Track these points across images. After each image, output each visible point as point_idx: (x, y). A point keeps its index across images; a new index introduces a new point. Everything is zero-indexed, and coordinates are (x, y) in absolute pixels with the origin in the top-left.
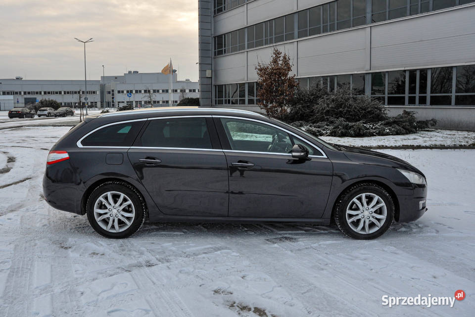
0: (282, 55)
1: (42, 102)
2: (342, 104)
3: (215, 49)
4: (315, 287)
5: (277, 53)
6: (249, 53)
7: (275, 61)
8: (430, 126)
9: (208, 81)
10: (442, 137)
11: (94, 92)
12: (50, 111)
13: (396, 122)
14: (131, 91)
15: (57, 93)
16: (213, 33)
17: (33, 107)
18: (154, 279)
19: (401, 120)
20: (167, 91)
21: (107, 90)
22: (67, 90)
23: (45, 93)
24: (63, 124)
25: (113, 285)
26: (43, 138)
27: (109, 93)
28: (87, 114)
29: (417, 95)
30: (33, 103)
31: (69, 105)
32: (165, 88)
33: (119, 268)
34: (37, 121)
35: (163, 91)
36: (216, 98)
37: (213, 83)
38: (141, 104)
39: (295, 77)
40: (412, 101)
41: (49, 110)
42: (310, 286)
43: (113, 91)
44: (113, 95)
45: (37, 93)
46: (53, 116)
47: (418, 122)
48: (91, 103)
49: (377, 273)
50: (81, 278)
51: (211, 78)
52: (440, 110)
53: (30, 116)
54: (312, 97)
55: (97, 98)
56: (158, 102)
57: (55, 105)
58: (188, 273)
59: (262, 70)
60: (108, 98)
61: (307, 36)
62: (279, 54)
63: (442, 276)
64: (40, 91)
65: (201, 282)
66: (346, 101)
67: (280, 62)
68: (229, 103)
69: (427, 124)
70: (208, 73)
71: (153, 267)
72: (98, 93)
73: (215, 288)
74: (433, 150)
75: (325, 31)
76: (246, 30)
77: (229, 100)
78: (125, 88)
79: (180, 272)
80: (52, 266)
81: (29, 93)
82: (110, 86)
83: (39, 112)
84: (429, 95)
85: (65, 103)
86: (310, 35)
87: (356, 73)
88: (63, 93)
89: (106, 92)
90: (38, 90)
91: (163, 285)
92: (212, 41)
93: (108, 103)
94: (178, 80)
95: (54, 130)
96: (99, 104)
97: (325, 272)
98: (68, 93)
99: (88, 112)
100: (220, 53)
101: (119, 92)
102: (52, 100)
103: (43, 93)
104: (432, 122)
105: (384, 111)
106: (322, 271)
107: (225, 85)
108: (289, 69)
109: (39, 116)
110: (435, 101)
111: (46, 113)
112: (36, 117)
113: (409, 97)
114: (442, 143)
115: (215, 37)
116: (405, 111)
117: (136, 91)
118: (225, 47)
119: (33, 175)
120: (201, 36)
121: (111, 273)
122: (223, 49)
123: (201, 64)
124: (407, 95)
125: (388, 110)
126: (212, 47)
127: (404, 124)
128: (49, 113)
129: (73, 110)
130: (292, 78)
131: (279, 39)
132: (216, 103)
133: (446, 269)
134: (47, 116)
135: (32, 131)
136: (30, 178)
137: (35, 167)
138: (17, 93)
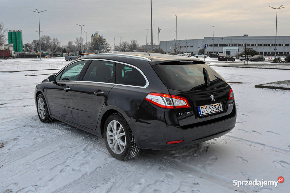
41: (248, 56)
45: (253, 45)
46: (250, 60)
53: (232, 60)
57: (254, 54)
90: (254, 43)
98: (261, 45)
103: (257, 45)
111: (246, 58)
138: (240, 45)
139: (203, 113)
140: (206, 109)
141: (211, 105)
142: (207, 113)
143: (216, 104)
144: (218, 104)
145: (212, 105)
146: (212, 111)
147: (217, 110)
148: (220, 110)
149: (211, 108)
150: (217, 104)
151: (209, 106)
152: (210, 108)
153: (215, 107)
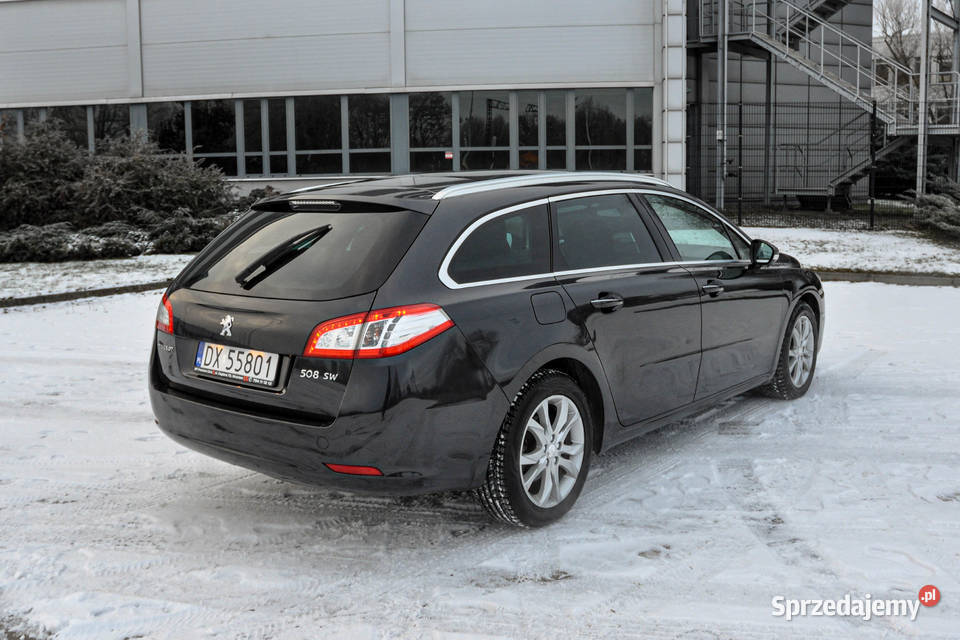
29: (266, 153)
84: (291, 153)
87: (103, 101)
110: (305, 167)
113: (247, 158)
124: (241, 154)
139: (205, 364)
140: (218, 356)
141: (237, 350)
142: (215, 368)
143: (255, 353)
144: (265, 355)
145: (242, 350)
146: (232, 371)
147: (251, 375)
148: (262, 376)
149: (235, 359)
150: (262, 353)
151: (231, 351)
152: (230, 358)
153: (248, 362)
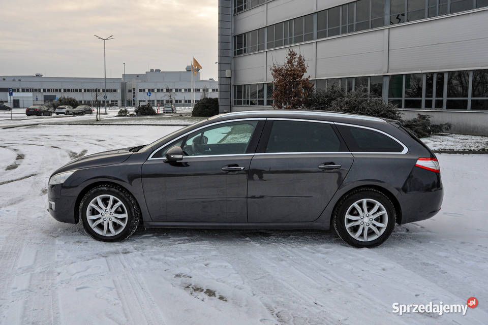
0: (298, 56)
1: (60, 100)
2: (355, 107)
3: (235, 49)
4: (269, 275)
5: (293, 55)
6: (268, 53)
7: (290, 62)
8: (444, 130)
9: (228, 81)
10: (454, 142)
11: (115, 91)
12: (69, 109)
13: (409, 126)
14: (153, 90)
15: (77, 91)
16: (233, 32)
17: (52, 104)
18: (126, 264)
19: (414, 123)
20: (190, 90)
21: (128, 88)
22: (87, 88)
23: (65, 90)
24: (78, 123)
25: (88, 268)
26: (56, 136)
27: (130, 91)
28: (106, 113)
29: (434, 99)
30: (51, 100)
31: (88, 103)
32: (187, 88)
33: (97, 254)
34: (55, 119)
35: (186, 90)
36: (235, 98)
37: (232, 84)
38: (163, 103)
39: (310, 79)
40: (429, 105)
41: (67, 108)
42: (264, 274)
43: (134, 89)
44: (134, 93)
45: (57, 90)
46: (71, 114)
47: (433, 126)
48: (112, 101)
49: (332, 265)
50: (61, 262)
51: (231, 78)
52: (456, 114)
53: (48, 114)
54: (327, 99)
55: (118, 96)
56: (180, 101)
57: (73, 103)
58: (158, 260)
59: (277, 72)
60: (129, 96)
61: (326, 37)
62: (294, 55)
63: (391, 269)
64: (60, 88)
65: (167, 267)
66: (360, 103)
67: (296, 64)
68: (248, 104)
69: (441, 129)
70: (228, 73)
71: (128, 254)
72: (119, 91)
73: (178, 272)
74: (442, 154)
75: (344, 32)
76: (266, 29)
77: (248, 101)
78: (147, 86)
79: (151, 259)
80: (38, 251)
81: (48, 90)
82: (131, 84)
83: (57, 110)
84: (445, 99)
85: (85, 101)
86: (329, 36)
87: (373, 75)
88: (83, 91)
89: (127, 91)
90: (58, 88)
91: (133, 269)
92: (231, 40)
93: (129, 101)
94: (201, 79)
95: (69, 128)
96: (119, 103)
97: (284, 263)
98: (88, 91)
99: (108, 110)
100: (240, 52)
101: (140, 90)
102: (70, 98)
103: (62, 91)
104: (446, 126)
105: (398, 114)
106: (281, 262)
107: (245, 85)
108: (304, 70)
109: (58, 114)
110: (452, 105)
111: (64, 111)
112: (54, 115)
113: (426, 100)
114: (451, 148)
115: (235, 37)
116: (419, 114)
117: (158, 90)
118: (245, 46)
119: (38, 172)
120: (221, 35)
121: (89, 258)
122: (243, 48)
123: (221, 63)
124: (424, 99)
125: (403, 114)
126: (231, 46)
127: (417, 127)
128: (68, 111)
129: (92, 108)
130: (307, 79)
131: (299, 40)
132: (235, 104)
133: (398, 263)
134: (65, 114)
135: (47, 129)
136: (35, 175)
137: (41, 164)
138: (36, 90)
